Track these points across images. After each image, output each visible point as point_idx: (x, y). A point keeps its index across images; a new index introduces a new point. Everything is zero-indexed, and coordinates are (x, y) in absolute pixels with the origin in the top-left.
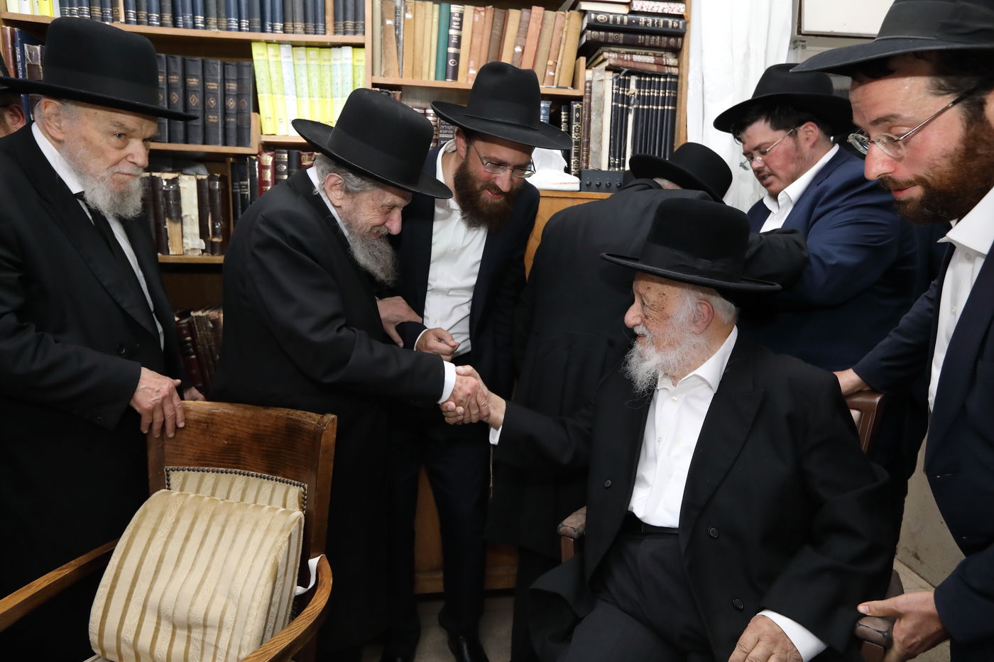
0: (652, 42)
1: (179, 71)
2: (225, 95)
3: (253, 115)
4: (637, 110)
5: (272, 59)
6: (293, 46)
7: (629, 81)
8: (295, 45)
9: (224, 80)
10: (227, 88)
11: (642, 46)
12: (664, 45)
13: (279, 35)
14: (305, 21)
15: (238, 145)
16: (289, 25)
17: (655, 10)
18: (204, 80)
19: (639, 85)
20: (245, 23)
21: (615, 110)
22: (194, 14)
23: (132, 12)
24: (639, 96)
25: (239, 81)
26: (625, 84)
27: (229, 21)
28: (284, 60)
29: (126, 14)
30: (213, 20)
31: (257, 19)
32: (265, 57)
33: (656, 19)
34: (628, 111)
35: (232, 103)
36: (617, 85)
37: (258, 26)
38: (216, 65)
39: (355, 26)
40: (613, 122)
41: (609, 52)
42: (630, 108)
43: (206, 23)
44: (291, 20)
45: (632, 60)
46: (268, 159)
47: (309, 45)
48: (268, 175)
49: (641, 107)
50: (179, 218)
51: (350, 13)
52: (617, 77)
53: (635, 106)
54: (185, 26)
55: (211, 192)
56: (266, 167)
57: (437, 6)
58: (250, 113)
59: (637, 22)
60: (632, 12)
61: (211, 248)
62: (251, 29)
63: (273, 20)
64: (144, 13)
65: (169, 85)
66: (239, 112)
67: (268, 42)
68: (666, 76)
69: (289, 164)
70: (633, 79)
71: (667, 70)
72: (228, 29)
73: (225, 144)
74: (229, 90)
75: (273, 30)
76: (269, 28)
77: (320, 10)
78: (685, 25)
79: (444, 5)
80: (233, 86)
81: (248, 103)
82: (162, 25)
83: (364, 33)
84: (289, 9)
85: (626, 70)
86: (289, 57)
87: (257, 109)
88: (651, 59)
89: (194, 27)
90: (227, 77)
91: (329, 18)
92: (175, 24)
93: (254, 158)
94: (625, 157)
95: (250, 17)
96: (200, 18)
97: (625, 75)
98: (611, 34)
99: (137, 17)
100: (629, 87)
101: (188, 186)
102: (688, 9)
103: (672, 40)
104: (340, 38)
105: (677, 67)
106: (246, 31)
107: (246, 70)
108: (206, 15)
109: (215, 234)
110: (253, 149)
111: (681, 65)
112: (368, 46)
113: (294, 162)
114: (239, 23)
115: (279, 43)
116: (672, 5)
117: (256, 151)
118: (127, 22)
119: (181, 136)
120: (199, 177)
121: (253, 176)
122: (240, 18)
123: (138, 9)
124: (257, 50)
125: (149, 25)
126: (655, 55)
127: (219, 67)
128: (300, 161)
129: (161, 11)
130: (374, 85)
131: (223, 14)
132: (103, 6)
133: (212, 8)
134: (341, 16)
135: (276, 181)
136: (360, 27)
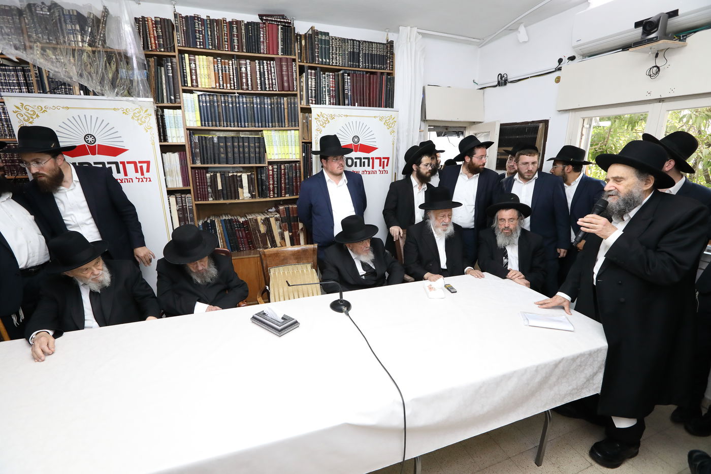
1: (242, 141)
3: (265, 154)
5: (269, 135)
6: (275, 131)
9: (255, 143)
13: (271, 128)
14: (279, 122)
15: (260, 163)
16: (274, 124)
18: (249, 143)
20: (260, 125)
22: (245, 122)
25: (259, 143)
27: (255, 125)
28: (274, 134)
29: (224, 124)
30: (250, 124)
31: (264, 123)
32: (267, 136)
35: (257, 150)
37: (264, 125)
39: (295, 124)
43: (248, 126)
46: (270, 167)
47: (280, 130)
48: (271, 172)
50: (242, 187)
51: (293, 120)
55: (251, 178)
56: (270, 170)
58: (263, 153)
61: (253, 196)
63: (268, 123)
64: (229, 123)
65: (239, 146)
66: (259, 153)
67: (268, 130)
69: (277, 169)
73: (256, 163)
74: (256, 146)
75: (269, 126)
76: (267, 125)
77: (283, 119)
80: (258, 145)
81: (262, 150)
82: (235, 126)
83: (299, 126)
84: (273, 120)
87: (265, 152)
89: (245, 127)
91: (286, 121)
92: (239, 126)
93: (266, 167)
95: (261, 122)
96: (246, 124)
99: (227, 124)
101: (245, 177)
104: (291, 127)
106: (261, 127)
107: (261, 139)
108: (248, 122)
109: (253, 192)
112: (300, 130)
113: (279, 168)
115: (271, 130)
117: (266, 165)
118: (224, 126)
119: (242, 161)
120: (248, 174)
121: (266, 173)
122: (259, 123)
123: (227, 122)
124: (264, 132)
125: (231, 127)
127: (253, 139)
128: (281, 167)
129: (234, 122)
130: (303, 142)
131: (253, 122)
132: (216, 121)
133: (249, 120)
134: (290, 121)
135: (273, 175)
136: (297, 124)
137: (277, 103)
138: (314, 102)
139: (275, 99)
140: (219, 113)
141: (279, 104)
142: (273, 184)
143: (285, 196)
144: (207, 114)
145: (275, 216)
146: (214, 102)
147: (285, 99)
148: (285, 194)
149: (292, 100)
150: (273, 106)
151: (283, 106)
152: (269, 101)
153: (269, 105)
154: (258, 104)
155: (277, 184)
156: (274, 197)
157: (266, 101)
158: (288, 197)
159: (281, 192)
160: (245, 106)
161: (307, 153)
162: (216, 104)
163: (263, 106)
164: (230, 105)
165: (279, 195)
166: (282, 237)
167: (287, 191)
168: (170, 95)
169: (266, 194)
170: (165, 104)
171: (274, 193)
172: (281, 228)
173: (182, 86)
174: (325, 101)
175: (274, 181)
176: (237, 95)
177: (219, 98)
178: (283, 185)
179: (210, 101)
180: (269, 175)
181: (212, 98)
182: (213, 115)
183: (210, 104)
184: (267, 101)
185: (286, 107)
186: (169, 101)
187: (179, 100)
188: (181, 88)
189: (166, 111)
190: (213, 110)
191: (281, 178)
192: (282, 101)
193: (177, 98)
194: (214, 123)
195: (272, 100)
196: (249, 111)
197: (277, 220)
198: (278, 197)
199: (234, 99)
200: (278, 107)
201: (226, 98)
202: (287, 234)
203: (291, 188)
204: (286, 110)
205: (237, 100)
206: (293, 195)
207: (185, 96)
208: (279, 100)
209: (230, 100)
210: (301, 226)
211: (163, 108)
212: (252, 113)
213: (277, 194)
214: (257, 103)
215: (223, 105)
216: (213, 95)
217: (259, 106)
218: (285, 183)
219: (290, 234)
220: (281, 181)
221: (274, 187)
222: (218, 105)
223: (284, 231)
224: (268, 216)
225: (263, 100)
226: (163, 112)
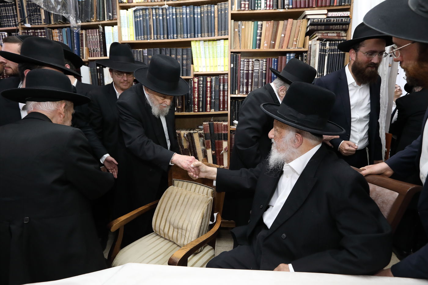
0: (336, 28)
1: (169, 53)
2: (183, 60)
3: (192, 65)
4: (329, 54)
5: (197, 46)
6: (204, 41)
7: (326, 44)
8: (205, 41)
9: (182, 54)
10: (183, 57)
11: (332, 30)
12: (341, 28)
13: (200, 38)
14: (208, 32)
15: (187, 76)
16: (203, 34)
17: (337, 15)
18: (176, 55)
19: (330, 45)
20: (189, 35)
21: (320, 55)
22: (174, 34)
23: (155, 36)
24: (330, 49)
25: (187, 54)
26: (325, 45)
27: (184, 35)
28: (201, 46)
29: (154, 36)
30: (179, 35)
31: (193, 34)
32: (195, 46)
33: (338, 19)
34: (325, 55)
35: (185, 62)
36: (321, 45)
37: (193, 36)
38: (180, 50)
39: (225, 32)
40: (319, 59)
41: (318, 33)
42: (326, 54)
43: (177, 37)
44: (203, 33)
45: (327, 35)
46: (196, 80)
47: (209, 41)
48: (196, 85)
49: (330, 53)
51: (223, 28)
52: (321, 43)
53: (328, 53)
54: (171, 38)
56: (195, 83)
57: (253, 23)
58: (190, 65)
59: (330, 20)
60: (328, 17)
62: (191, 37)
63: (198, 33)
64: (159, 36)
66: (187, 65)
67: (196, 41)
68: (341, 41)
69: (203, 81)
70: (328, 43)
71: (342, 38)
72: (184, 38)
74: (184, 58)
75: (198, 36)
76: (196, 36)
77: (213, 28)
78: (350, 20)
79: (256, 22)
80: (185, 56)
81: (189, 61)
82: (164, 39)
83: (228, 35)
84: (203, 29)
85: (325, 39)
86: (203, 45)
87: (192, 64)
88: (335, 35)
89: (174, 38)
90: (183, 54)
91: (216, 31)
92: (168, 38)
93: (192, 79)
94: (324, 72)
95: (190, 33)
96: (175, 35)
97: (324, 41)
98: (319, 27)
99: (157, 37)
100: (326, 46)
102: (351, 14)
103: (344, 27)
104: (220, 37)
105: (346, 36)
106: (189, 38)
107: (189, 51)
108: (177, 34)
109: (179, 105)
110: (191, 77)
111: (348, 36)
112: (229, 39)
114: (187, 35)
115: (200, 41)
116: (345, 13)
117: (192, 78)
118: (154, 39)
121: (191, 86)
123: (157, 35)
124: (193, 43)
125: (160, 39)
126: (337, 33)
127: (181, 51)
128: (206, 80)
129: (164, 34)
130: (231, 52)
131: (182, 33)
132: (147, 35)
133: (179, 32)
134: (220, 29)
135: (199, 87)
136: (227, 33)
137: (208, 12)
138: (247, 6)
139: (205, 8)
140: (150, 26)
141: (209, 12)
142: (199, 97)
143: (210, 111)
144: (140, 29)
145: (199, 132)
146: (146, 15)
147: (216, 6)
148: (211, 109)
149: (223, 6)
150: (202, 15)
151: (213, 15)
152: (199, 10)
153: (199, 14)
154: (188, 14)
155: (203, 98)
156: (199, 111)
157: (196, 11)
158: (213, 112)
159: (206, 107)
160: (174, 17)
161: (236, 64)
162: (148, 18)
163: (192, 16)
164: (161, 18)
165: (204, 110)
166: (205, 154)
167: (213, 105)
168: (109, 12)
169: (191, 108)
170: (106, 21)
171: (199, 108)
172: (204, 145)
173: (119, 3)
174: (261, 3)
175: (199, 95)
176: (167, 6)
177: (151, 10)
178: (209, 99)
179: (143, 15)
180: (194, 88)
181: (144, 12)
182: (146, 29)
183: (143, 18)
184: (198, 10)
185: (216, 15)
186: (108, 18)
187: (116, 16)
188: (118, 5)
189: (106, 28)
190: (145, 24)
191: (206, 91)
192: (213, 9)
193: (115, 15)
194: (146, 36)
195: (202, 9)
196: (179, 23)
197: (200, 136)
198: (202, 111)
199: (164, 11)
200: (208, 15)
201: (157, 11)
202: (210, 152)
203: (217, 103)
204: (216, 19)
205: (168, 12)
206: (219, 110)
207: (123, 12)
208: (209, 8)
209: (161, 12)
210: (225, 144)
211: (104, 25)
212: (182, 24)
213: (202, 108)
214: (186, 13)
215: (154, 18)
216: (146, 9)
217: (188, 17)
218: (211, 97)
219: (213, 152)
220: (206, 94)
221: (199, 101)
222: (149, 18)
223: (207, 148)
224: (192, 132)
225: (192, 9)
226: (104, 29)
